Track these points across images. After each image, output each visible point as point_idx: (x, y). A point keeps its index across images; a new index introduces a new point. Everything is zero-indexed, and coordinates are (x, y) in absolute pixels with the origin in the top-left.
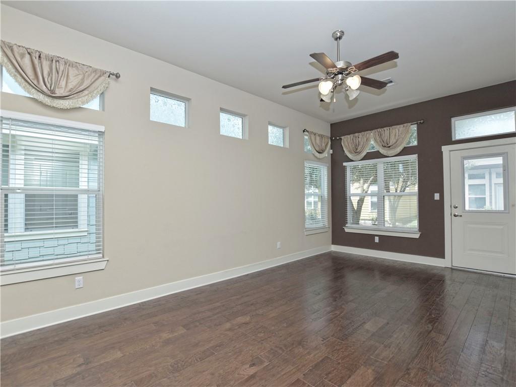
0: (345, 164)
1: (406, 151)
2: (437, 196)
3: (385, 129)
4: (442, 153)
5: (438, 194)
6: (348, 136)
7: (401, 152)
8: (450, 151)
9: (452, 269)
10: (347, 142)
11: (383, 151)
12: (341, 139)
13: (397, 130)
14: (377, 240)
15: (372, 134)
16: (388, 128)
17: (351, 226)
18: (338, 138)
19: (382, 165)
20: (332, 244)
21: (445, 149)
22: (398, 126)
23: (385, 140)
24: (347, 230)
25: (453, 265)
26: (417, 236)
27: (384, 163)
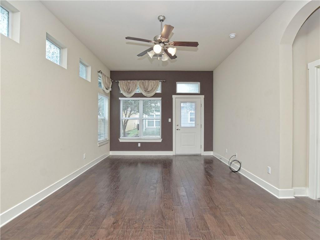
0: (120, 98)
1: (156, 95)
2: (170, 120)
3: (146, 81)
4: (172, 98)
5: (170, 119)
6: (124, 81)
7: (153, 96)
8: (176, 98)
9: (176, 156)
10: (122, 84)
11: (144, 94)
12: (118, 82)
13: (152, 83)
14: (139, 145)
15: (138, 83)
16: (148, 81)
17: (123, 138)
18: (116, 81)
19: (142, 101)
20: (110, 151)
21: (174, 96)
22: (153, 81)
23: (146, 87)
24: (121, 141)
25: (176, 153)
26: (160, 141)
27: (143, 100)
